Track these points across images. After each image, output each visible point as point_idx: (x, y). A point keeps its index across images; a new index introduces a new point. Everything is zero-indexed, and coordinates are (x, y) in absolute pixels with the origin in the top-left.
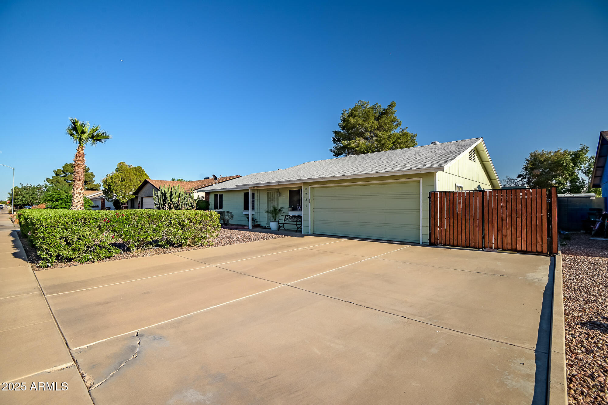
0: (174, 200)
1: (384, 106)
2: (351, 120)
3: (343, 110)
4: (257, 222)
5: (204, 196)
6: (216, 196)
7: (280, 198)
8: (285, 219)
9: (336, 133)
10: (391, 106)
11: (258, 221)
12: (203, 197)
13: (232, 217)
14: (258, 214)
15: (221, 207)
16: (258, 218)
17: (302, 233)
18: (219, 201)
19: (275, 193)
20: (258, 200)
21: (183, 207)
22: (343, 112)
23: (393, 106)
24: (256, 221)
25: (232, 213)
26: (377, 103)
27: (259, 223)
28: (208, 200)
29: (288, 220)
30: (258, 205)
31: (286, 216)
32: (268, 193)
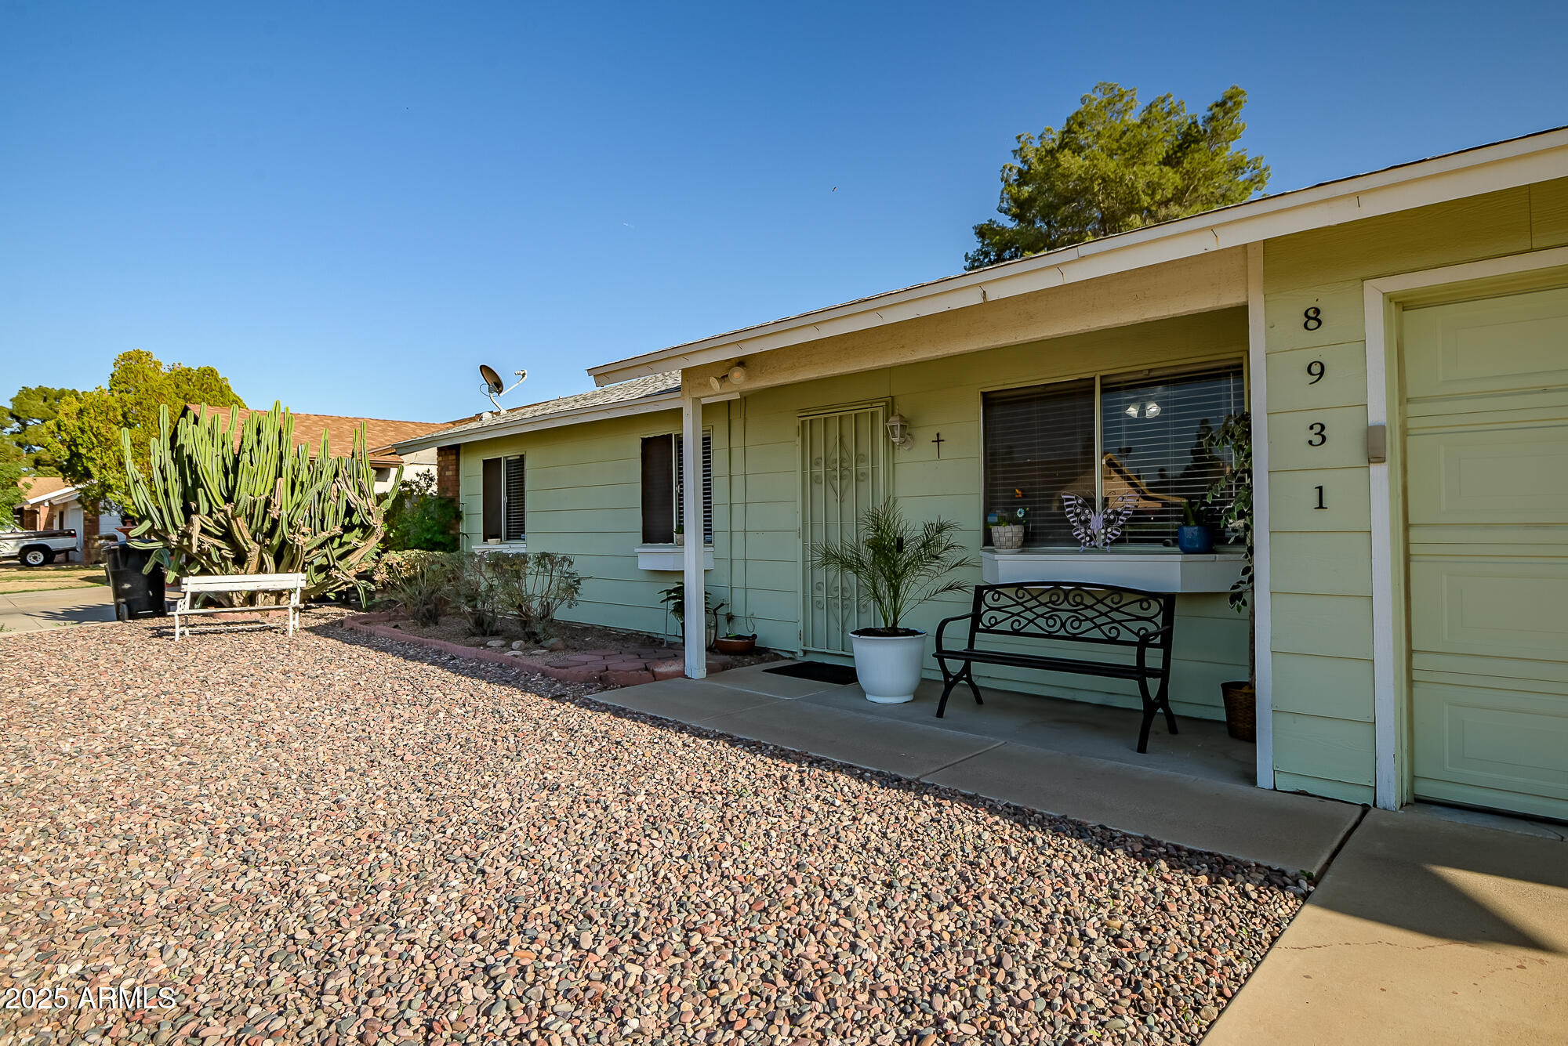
0: (243, 496)
1: (1195, 109)
2: (1070, 161)
3: (1019, 137)
4: (730, 618)
5: (434, 471)
6: (491, 467)
7: (903, 454)
8: (976, 617)
9: (982, 232)
10: (1226, 105)
11: (737, 610)
12: (427, 476)
13: (572, 586)
14: (738, 566)
15: (517, 531)
16: (738, 596)
17: (1264, 778)
18: (508, 494)
19: (865, 425)
20: (738, 482)
21: (304, 529)
22: (1018, 147)
23: (1238, 104)
24: (722, 611)
25: (571, 563)
26: (1169, 96)
27: (741, 629)
28: (450, 495)
29: (1006, 626)
30: (738, 510)
31: (979, 590)
32: (806, 430)
